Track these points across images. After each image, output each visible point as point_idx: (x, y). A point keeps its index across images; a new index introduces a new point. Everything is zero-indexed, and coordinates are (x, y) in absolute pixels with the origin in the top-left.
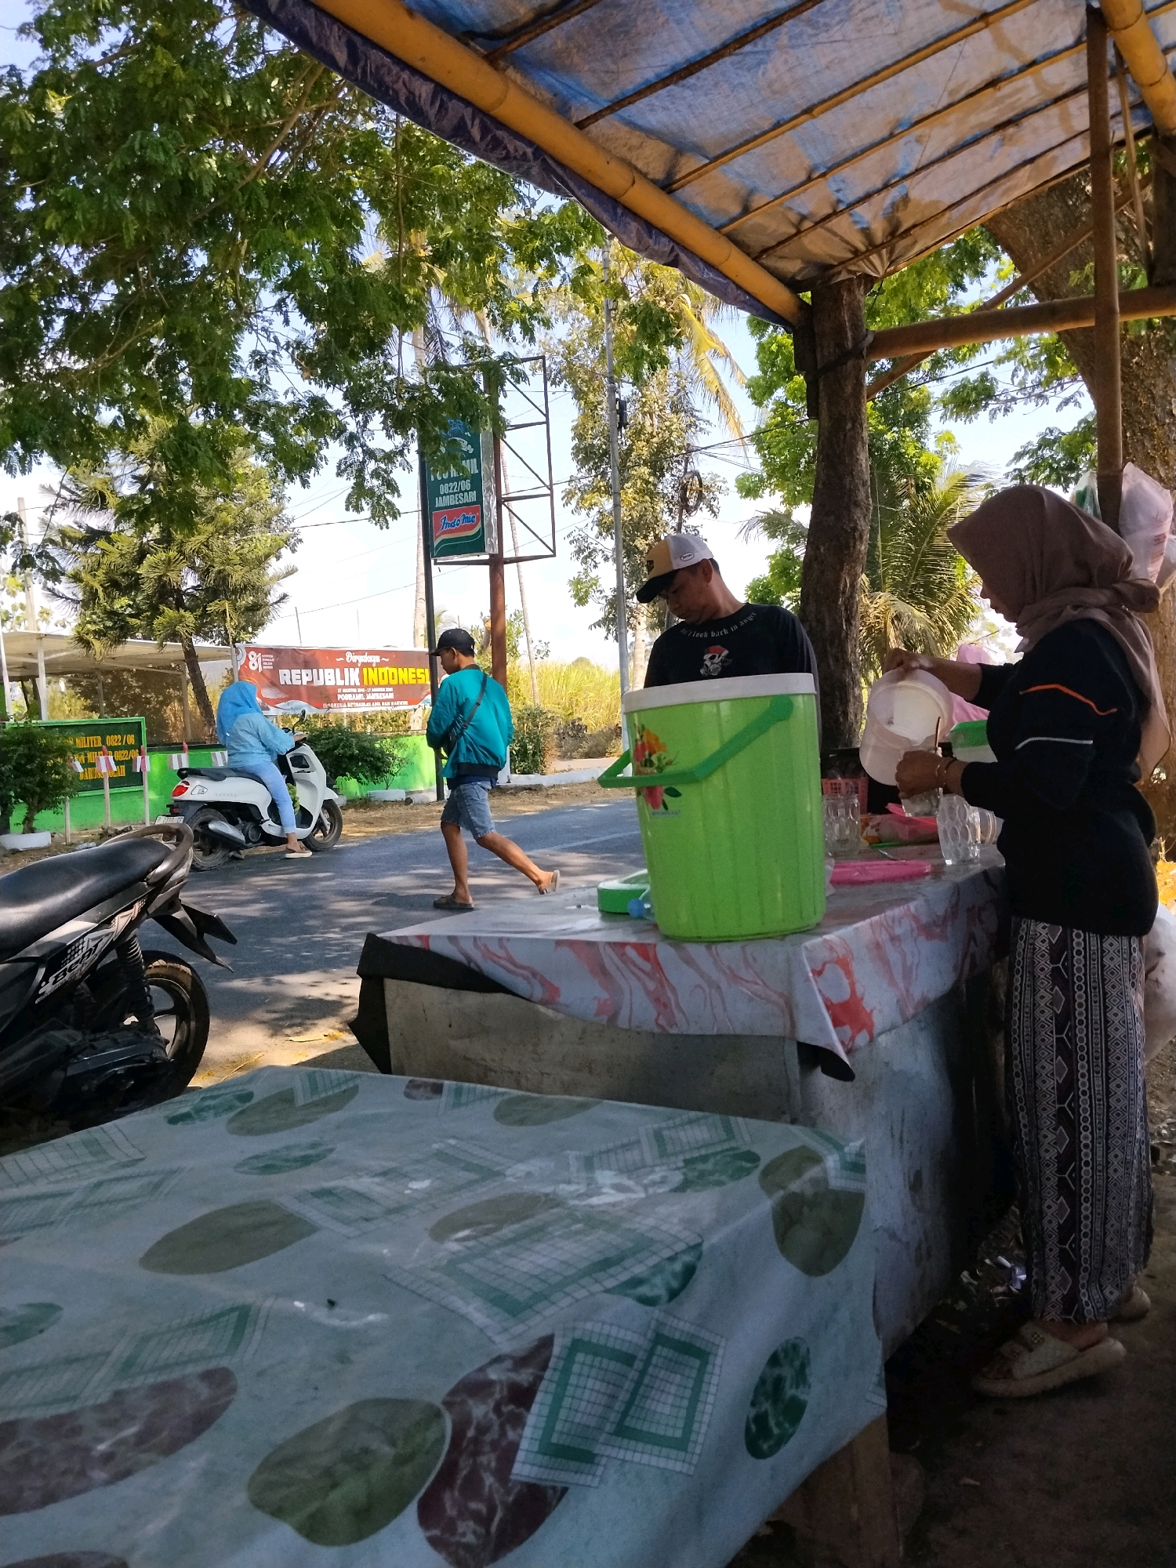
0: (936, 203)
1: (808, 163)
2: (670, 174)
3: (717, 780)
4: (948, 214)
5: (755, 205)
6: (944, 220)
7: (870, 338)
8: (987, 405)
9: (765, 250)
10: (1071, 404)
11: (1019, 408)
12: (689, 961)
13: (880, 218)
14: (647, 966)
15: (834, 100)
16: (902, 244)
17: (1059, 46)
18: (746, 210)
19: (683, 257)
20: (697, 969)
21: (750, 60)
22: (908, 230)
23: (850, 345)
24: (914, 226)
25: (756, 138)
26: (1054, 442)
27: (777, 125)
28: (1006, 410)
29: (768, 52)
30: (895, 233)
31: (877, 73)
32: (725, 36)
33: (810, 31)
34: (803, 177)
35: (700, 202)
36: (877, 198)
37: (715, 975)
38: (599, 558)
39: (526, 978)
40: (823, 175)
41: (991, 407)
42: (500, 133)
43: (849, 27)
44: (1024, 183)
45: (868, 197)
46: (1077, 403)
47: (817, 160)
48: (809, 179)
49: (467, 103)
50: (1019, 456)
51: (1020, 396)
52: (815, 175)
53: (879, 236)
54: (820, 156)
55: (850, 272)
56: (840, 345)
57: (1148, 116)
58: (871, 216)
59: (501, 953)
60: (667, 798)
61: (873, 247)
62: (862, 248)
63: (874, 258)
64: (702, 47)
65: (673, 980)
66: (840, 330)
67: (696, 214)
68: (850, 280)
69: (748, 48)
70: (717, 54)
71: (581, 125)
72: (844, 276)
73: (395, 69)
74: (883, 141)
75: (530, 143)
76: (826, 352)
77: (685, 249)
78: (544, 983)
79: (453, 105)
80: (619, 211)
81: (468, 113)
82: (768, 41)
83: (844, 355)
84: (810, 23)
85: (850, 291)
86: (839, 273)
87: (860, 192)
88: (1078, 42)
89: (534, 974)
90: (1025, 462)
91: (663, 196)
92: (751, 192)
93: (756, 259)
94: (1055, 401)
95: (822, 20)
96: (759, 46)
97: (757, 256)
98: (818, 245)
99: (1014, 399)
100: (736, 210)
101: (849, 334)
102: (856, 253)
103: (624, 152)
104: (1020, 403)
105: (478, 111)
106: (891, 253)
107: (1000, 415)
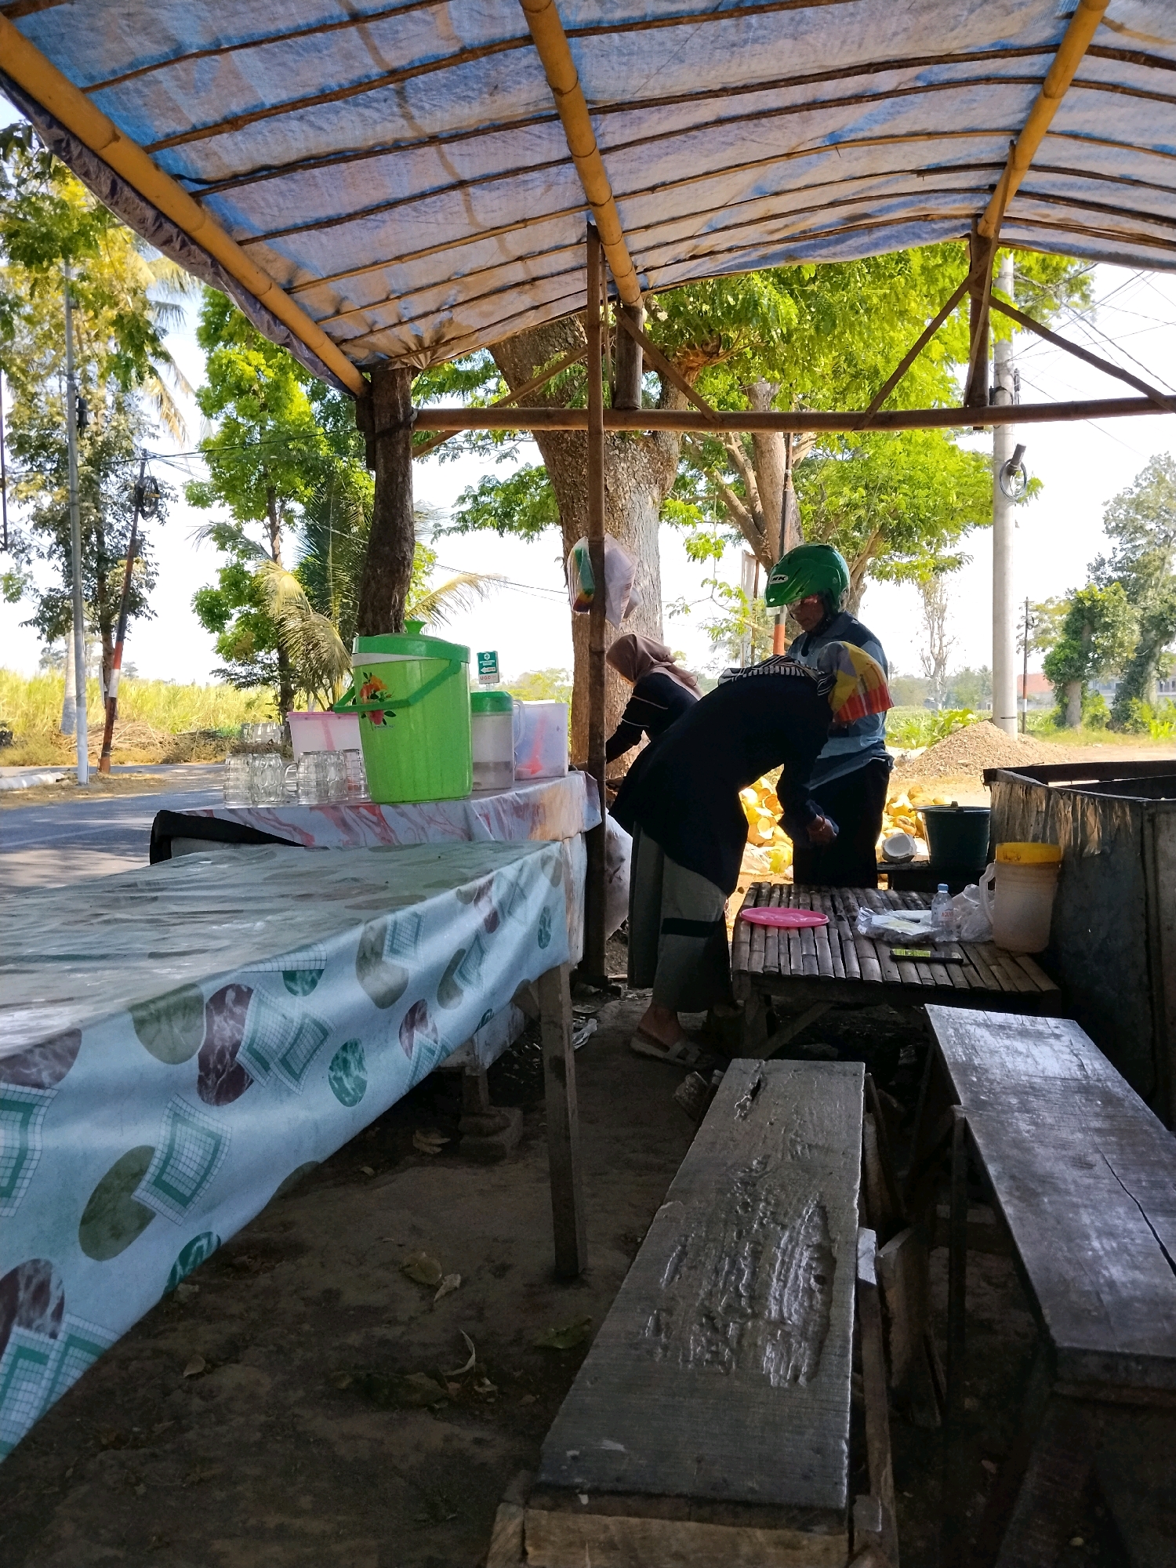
0: (469, 326)
1: (389, 288)
2: (290, 282)
3: (418, 706)
4: (477, 334)
5: (344, 309)
6: (474, 338)
7: (415, 415)
8: (438, 450)
9: (345, 341)
10: (509, 458)
11: (465, 455)
12: (403, 815)
13: (430, 330)
14: (374, 819)
15: (417, 254)
16: (442, 350)
17: (567, 242)
18: (338, 312)
19: (295, 342)
20: (409, 819)
21: (369, 224)
22: (448, 342)
23: (401, 417)
24: (453, 339)
25: (358, 269)
26: (492, 489)
27: (375, 263)
28: (454, 457)
29: (384, 222)
30: (439, 342)
31: (449, 243)
32: (358, 208)
33: (414, 214)
34: (384, 297)
35: (307, 302)
36: (431, 317)
37: (419, 820)
38: (33, 555)
39: (290, 832)
40: (398, 298)
41: (441, 452)
42: (193, 247)
43: (440, 217)
44: (532, 320)
45: (425, 315)
46: (513, 457)
47: (396, 287)
48: (387, 299)
49: (176, 225)
50: (462, 499)
51: (466, 445)
52: (392, 297)
53: (427, 343)
54: (401, 285)
55: (403, 363)
56: (394, 417)
57: (615, 289)
58: (426, 329)
59: (271, 817)
60: (386, 718)
61: (422, 348)
62: (414, 348)
63: (421, 356)
64: (341, 211)
65: (392, 825)
66: (394, 406)
67: (303, 308)
68: (403, 369)
69: (372, 217)
70: (350, 217)
71: (241, 243)
72: (398, 366)
73: (137, 201)
74: (444, 282)
75: (210, 255)
76: (383, 421)
77: (297, 337)
78: (301, 832)
79: (167, 226)
80: (258, 306)
81: (174, 231)
82: (385, 215)
83: (398, 426)
84: (415, 209)
85: (403, 378)
86: (395, 363)
87: (420, 311)
88: (579, 243)
89: (295, 829)
90: (468, 506)
91: (284, 295)
92: (343, 299)
93: (337, 345)
94: (495, 454)
95: (423, 209)
96: (379, 216)
97: (340, 342)
98: (383, 342)
99: (461, 449)
100: (330, 311)
101: (401, 410)
102: (409, 349)
103: (263, 264)
104: (466, 452)
105: (181, 231)
106: (433, 355)
107: (448, 459)
